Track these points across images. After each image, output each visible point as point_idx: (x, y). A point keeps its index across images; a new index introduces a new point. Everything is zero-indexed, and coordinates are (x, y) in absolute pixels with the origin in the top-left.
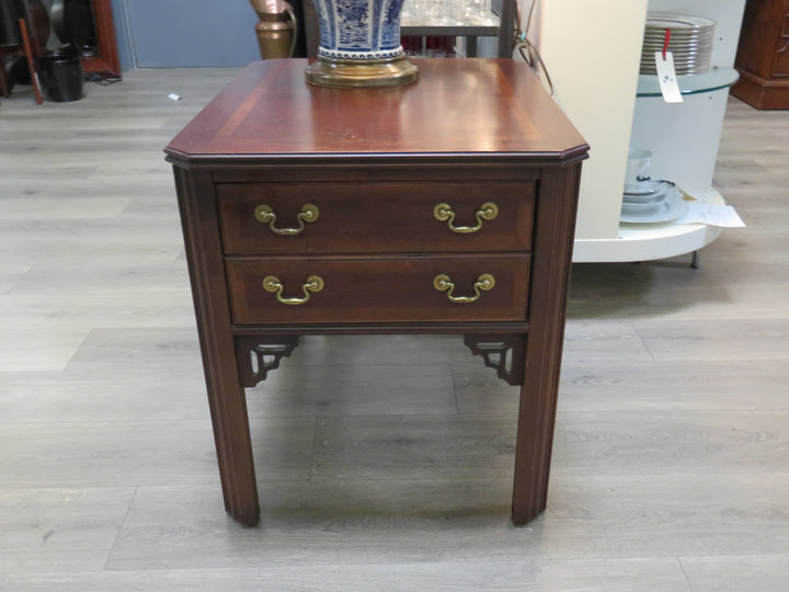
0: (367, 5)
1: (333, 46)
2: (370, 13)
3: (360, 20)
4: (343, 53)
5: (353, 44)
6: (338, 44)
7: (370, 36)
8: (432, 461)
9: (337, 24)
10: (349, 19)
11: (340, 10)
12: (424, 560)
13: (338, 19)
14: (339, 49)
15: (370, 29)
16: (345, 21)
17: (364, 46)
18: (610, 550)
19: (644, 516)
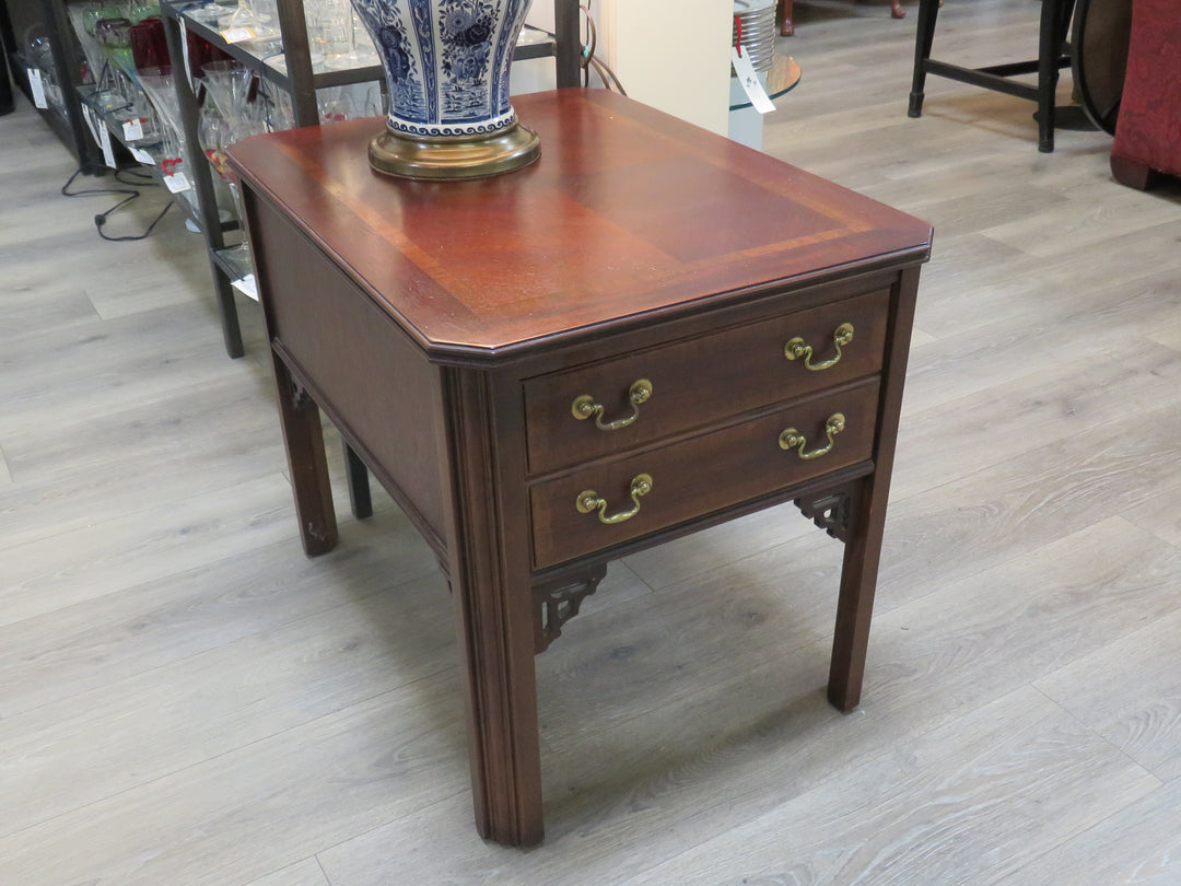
0: (487, 55)
1: (433, 118)
2: (490, 66)
3: (476, 76)
4: (452, 127)
5: (467, 112)
6: (441, 115)
7: (488, 98)
8: (679, 667)
9: (440, 86)
10: (461, 77)
11: (447, 66)
12: (783, 800)
13: (442, 78)
14: (444, 122)
15: (488, 88)
16: (454, 81)
17: (481, 113)
18: (962, 703)
19: (960, 648)
